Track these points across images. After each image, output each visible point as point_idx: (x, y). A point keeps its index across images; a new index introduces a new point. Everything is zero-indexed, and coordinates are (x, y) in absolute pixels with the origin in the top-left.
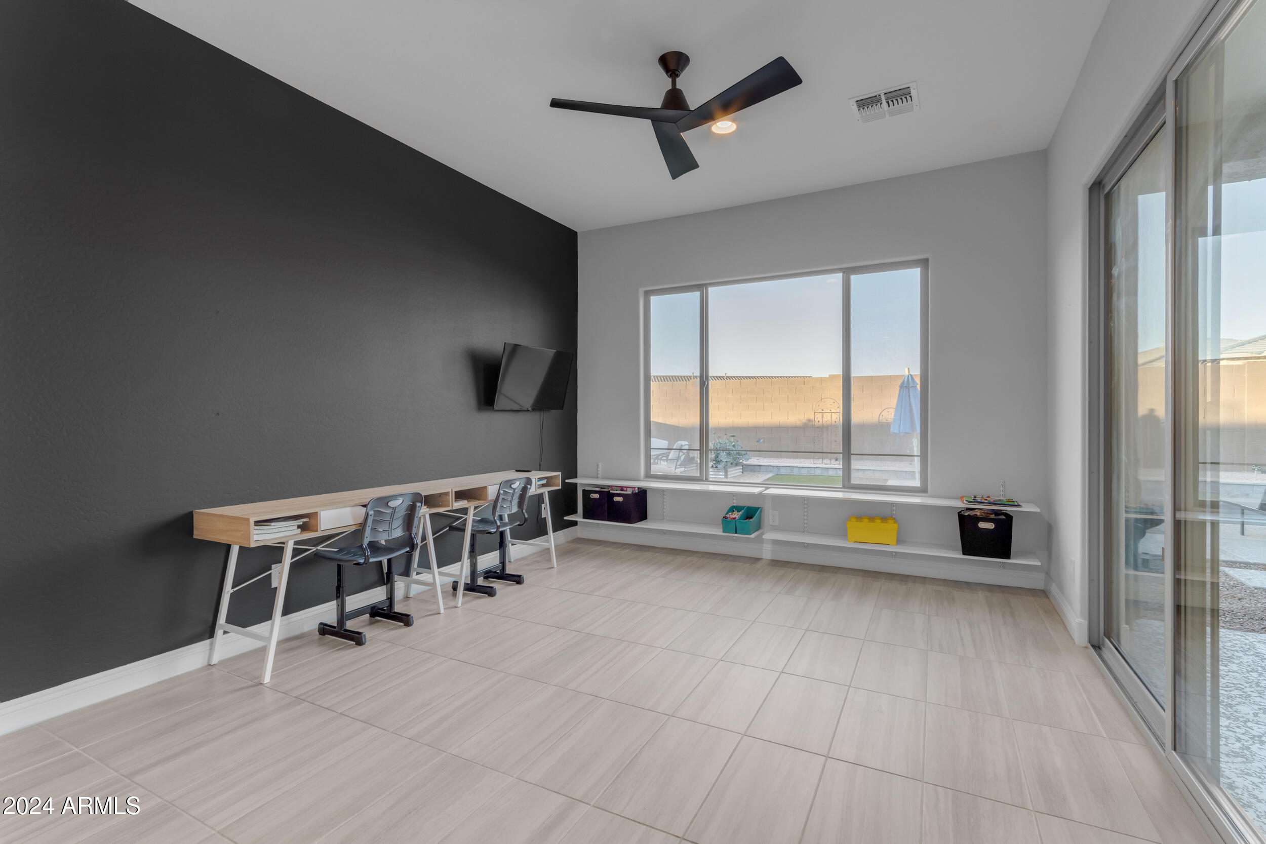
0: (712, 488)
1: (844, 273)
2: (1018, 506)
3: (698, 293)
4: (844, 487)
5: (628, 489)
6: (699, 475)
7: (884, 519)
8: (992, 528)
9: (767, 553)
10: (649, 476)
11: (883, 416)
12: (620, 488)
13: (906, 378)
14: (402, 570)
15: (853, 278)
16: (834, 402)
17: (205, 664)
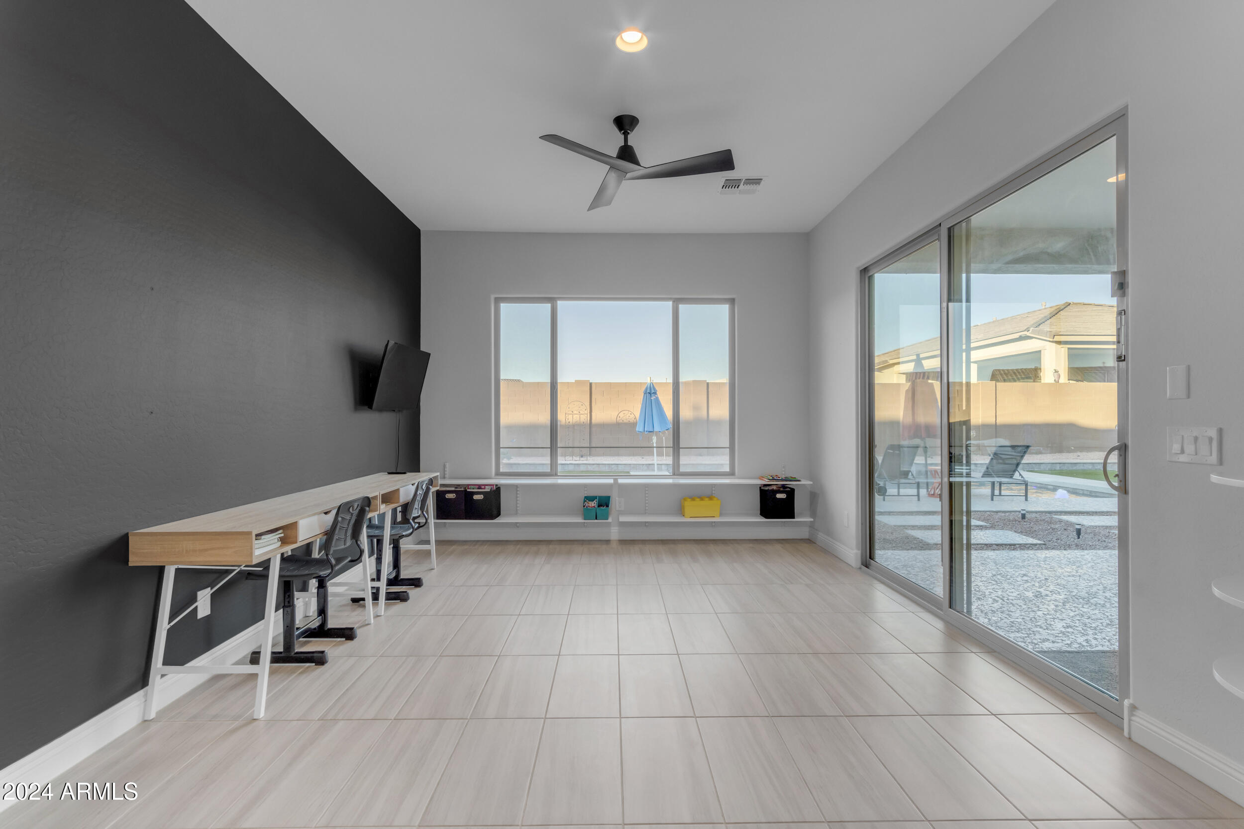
0: (561, 481)
1: (674, 301)
2: (799, 481)
3: (549, 305)
4: (674, 474)
5: (486, 487)
6: (549, 471)
7: (710, 498)
8: (785, 497)
9: (614, 533)
10: (499, 474)
11: (619, 417)
12: (478, 487)
13: (649, 385)
14: (300, 587)
15: (682, 307)
16: (582, 405)
17: (141, 720)
